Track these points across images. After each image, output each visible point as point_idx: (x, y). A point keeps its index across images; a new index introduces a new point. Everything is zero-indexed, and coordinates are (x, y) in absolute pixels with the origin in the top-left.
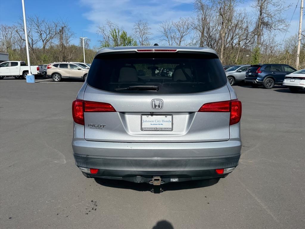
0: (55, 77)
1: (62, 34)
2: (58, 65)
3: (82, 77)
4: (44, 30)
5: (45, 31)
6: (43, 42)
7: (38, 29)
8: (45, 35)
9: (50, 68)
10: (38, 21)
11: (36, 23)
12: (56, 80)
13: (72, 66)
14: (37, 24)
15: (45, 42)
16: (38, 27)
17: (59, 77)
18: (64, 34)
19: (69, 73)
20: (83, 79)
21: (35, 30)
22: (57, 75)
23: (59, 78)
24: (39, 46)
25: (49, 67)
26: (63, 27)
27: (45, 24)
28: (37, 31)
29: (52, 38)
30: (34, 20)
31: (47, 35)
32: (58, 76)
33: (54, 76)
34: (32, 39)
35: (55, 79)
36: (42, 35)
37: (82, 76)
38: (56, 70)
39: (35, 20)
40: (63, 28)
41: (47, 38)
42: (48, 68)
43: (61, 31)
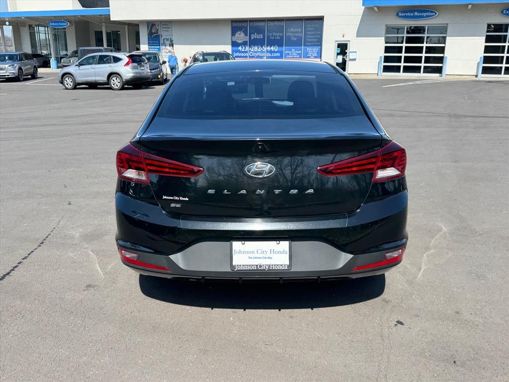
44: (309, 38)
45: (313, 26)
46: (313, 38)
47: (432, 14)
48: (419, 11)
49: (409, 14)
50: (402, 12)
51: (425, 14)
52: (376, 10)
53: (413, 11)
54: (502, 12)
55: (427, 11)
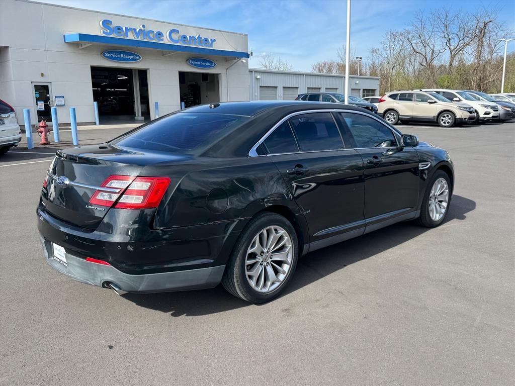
0: (388, 117)
1: (483, 36)
2: (397, 95)
3: (434, 117)
4: (456, 32)
5: (458, 34)
6: (451, 53)
7: (446, 31)
8: (457, 40)
9: (384, 101)
10: (447, 17)
11: (443, 20)
14: (445, 23)
15: (454, 53)
16: (446, 27)
17: (395, 116)
18: (487, 35)
19: (412, 109)
20: (435, 120)
22: (392, 114)
24: (445, 61)
25: (384, 98)
26: (486, 22)
27: (460, 21)
28: (442, 35)
29: (467, 45)
30: (441, 16)
31: (460, 41)
34: (433, 50)
35: (389, 120)
36: (451, 41)
37: (436, 114)
38: (392, 105)
39: (443, 17)
40: (485, 25)
41: (458, 47)
43: (482, 29)
47: (137, 58)
48: (125, 53)
49: (116, 56)
50: (109, 53)
51: (131, 57)
52: (80, 47)
53: (119, 53)
54: (188, 62)
55: (132, 54)
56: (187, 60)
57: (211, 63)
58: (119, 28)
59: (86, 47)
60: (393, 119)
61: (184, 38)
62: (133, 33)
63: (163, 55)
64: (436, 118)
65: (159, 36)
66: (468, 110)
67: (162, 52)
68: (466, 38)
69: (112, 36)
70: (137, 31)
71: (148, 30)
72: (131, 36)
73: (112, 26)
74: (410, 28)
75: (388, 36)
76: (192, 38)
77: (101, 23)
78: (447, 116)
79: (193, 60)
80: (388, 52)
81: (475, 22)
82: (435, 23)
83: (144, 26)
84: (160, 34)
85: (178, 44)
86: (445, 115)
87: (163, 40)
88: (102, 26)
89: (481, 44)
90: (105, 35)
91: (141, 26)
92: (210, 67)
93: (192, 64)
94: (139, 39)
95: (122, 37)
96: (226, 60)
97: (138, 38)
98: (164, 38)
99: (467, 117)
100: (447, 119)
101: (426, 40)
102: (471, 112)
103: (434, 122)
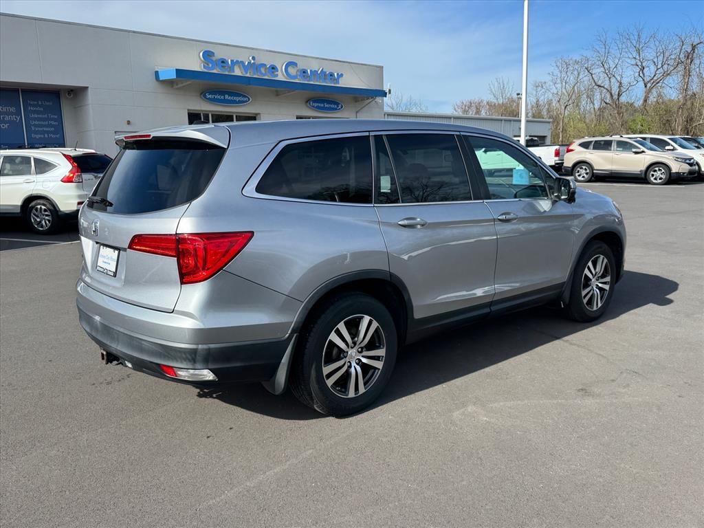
0: (578, 172)
1: (691, 63)
2: (590, 142)
3: (641, 171)
4: (652, 58)
5: (655, 60)
6: (646, 87)
7: (637, 57)
9: (572, 150)
10: (639, 38)
11: (634, 42)
12: (580, 178)
13: (623, 145)
14: (637, 46)
15: (650, 85)
16: (638, 51)
17: (588, 171)
18: (697, 61)
19: (612, 161)
20: (643, 176)
21: (629, 61)
22: (584, 167)
23: (587, 174)
24: (637, 97)
25: (571, 148)
26: (694, 44)
27: (657, 43)
28: (633, 59)
29: (668, 75)
30: (632, 37)
31: (658, 69)
32: (586, 169)
33: (579, 169)
34: (621, 83)
35: (579, 175)
36: (645, 70)
37: (644, 168)
38: (584, 156)
39: (634, 39)
40: (694, 48)
41: (655, 78)
42: (569, 151)
43: (689, 54)
44: (36, 126)
45: (40, 103)
46: (45, 126)
47: (246, 99)
48: (231, 94)
49: (219, 97)
50: (210, 93)
51: (237, 99)
52: (175, 86)
53: (222, 93)
54: (308, 104)
55: (239, 95)
56: (307, 102)
57: (337, 104)
58: (223, 62)
59: (184, 86)
60: (585, 176)
61: (304, 72)
62: (239, 67)
63: (277, 95)
64: (643, 173)
65: (273, 70)
66: (688, 161)
67: (277, 91)
68: (665, 66)
69: (215, 71)
70: (246, 64)
71: (259, 63)
72: (238, 72)
73: (214, 59)
74: (588, 54)
75: (558, 64)
76: (314, 73)
77: (201, 54)
78: (659, 170)
79: (314, 102)
80: (559, 86)
81: (679, 43)
82: (624, 46)
83: (253, 58)
84: (273, 68)
85: (297, 81)
86: (657, 169)
87: (277, 75)
88: (202, 59)
89: (687, 73)
90: (206, 70)
91: (251, 58)
92: (336, 109)
93: (314, 107)
94: (248, 75)
95: (227, 73)
96: (356, 100)
97: (247, 73)
98: (279, 73)
99: (687, 171)
100: (659, 174)
101: (611, 69)
102: (691, 165)
103: (642, 179)
